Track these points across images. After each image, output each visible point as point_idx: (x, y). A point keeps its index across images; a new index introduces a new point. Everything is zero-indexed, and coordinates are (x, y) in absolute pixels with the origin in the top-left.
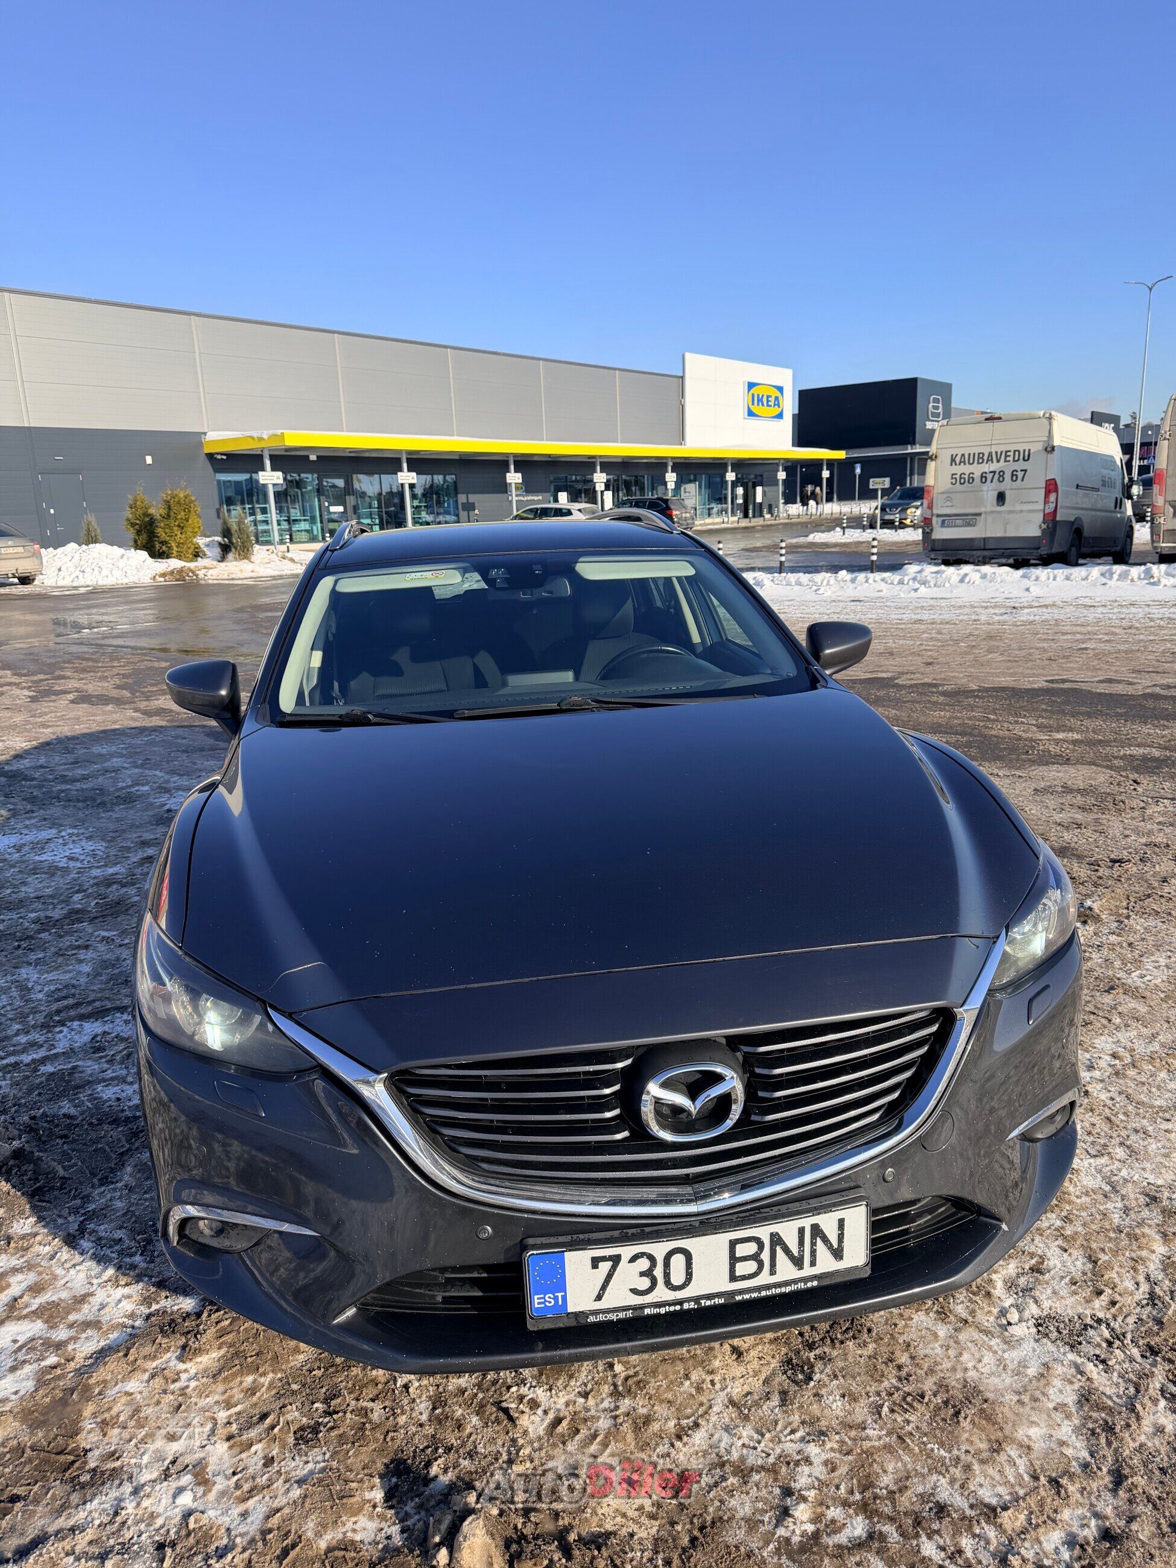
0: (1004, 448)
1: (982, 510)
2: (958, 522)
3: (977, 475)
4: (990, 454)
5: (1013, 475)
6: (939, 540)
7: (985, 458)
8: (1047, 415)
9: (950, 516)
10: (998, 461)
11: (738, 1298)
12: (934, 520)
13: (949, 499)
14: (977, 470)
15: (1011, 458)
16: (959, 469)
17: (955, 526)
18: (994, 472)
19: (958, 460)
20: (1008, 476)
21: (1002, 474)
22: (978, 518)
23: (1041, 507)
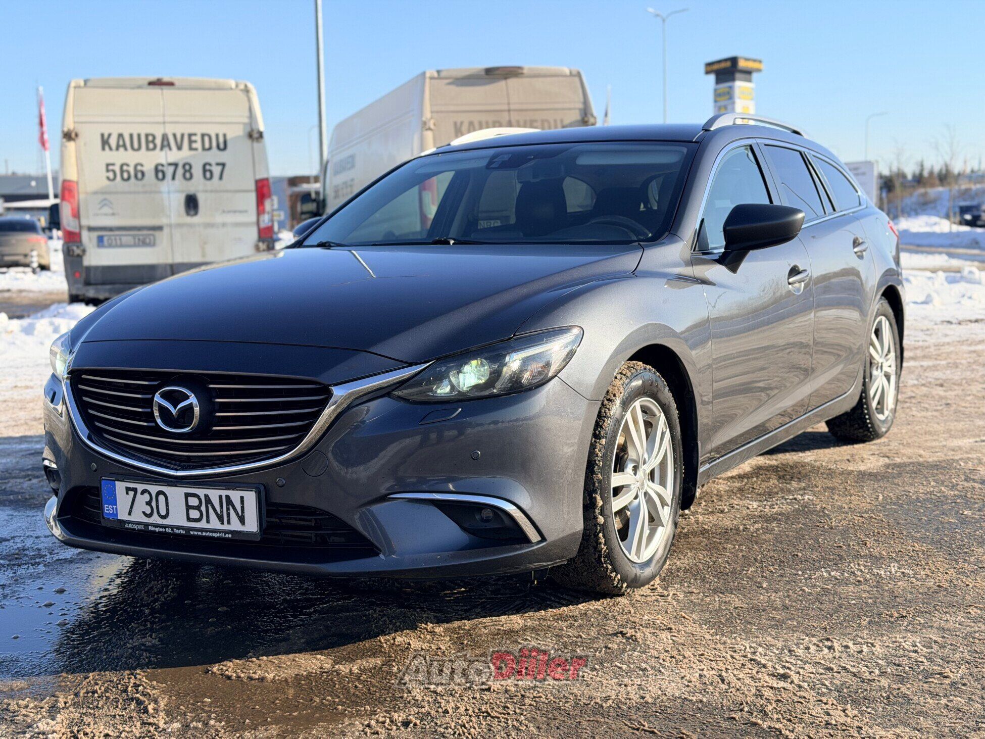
0: (187, 130)
1: (163, 221)
2: (126, 240)
3: (149, 167)
4: (165, 137)
5: (205, 171)
6: (96, 268)
7: (158, 142)
8: (242, 87)
9: (111, 229)
10: (179, 148)
11: (192, 533)
12: (85, 235)
13: (104, 203)
14: (149, 160)
15: (198, 145)
16: (119, 157)
17: (122, 246)
18: (176, 165)
19: (113, 142)
20: (197, 171)
21: (188, 169)
22: (157, 233)
23: (253, 218)
